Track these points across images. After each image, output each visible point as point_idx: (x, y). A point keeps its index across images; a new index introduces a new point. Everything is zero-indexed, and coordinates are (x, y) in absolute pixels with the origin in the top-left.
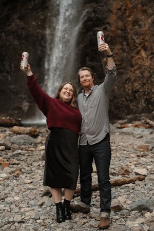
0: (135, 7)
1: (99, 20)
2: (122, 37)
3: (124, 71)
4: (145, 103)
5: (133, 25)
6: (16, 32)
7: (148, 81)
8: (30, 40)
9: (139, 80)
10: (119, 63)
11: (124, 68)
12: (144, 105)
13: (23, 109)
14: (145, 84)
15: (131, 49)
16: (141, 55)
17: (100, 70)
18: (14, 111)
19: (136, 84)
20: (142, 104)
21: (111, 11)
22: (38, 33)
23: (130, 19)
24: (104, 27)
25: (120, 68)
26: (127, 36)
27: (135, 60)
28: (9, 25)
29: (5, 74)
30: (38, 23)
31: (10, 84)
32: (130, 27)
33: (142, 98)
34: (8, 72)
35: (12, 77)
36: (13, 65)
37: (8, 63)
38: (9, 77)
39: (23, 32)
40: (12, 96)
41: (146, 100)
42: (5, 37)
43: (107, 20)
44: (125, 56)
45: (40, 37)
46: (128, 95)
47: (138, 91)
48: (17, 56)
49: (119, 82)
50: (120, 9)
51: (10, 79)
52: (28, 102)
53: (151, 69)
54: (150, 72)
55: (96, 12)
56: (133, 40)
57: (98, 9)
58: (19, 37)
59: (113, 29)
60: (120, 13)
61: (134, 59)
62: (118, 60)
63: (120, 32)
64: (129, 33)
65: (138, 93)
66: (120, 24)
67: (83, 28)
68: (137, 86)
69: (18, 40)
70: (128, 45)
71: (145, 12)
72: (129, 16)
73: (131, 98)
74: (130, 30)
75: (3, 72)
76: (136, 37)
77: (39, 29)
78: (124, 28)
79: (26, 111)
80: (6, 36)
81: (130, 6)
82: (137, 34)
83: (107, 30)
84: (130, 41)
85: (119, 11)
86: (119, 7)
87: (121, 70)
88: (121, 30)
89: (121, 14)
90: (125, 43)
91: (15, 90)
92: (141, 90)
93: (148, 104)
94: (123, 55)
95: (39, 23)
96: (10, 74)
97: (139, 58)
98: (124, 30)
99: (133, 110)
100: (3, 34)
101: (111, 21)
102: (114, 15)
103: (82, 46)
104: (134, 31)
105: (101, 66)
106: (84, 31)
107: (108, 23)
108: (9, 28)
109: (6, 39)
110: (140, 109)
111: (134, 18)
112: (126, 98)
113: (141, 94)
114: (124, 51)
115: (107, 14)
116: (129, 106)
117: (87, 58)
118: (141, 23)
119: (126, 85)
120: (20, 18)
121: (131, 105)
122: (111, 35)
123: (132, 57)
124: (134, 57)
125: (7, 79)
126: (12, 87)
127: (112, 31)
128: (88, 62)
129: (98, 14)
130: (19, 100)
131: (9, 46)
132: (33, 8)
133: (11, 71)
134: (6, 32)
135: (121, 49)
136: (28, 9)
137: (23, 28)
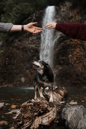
2: (80, 45)
6: (17, 46)
8: (24, 50)
11: (83, 59)
13: (22, 81)
17: (67, 61)
18: (17, 82)
22: (29, 46)
26: (83, 44)
28: (14, 44)
29: (11, 65)
31: (14, 70)
35: (15, 67)
36: (15, 61)
37: (13, 60)
38: (14, 66)
39: (21, 47)
40: (15, 75)
45: (30, 48)
48: (18, 57)
49: (81, 66)
52: (24, 78)
58: (18, 49)
62: (79, 55)
63: (79, 42)
75: (10, 64)
77: (30, 44)
79: (24, 82)
80: (12, 48)
83: (72, 42)
87: (81, 60)
90: (82, 48)
91: (17, 72)
94: (81, 53)
96: (14, 65)
98: (81, 41)
100: (11, 48)
103: (57, 50)
105: (68, 59)
117: (60, 55)
120: (19, 41)
122: (75, 43)
125: (13, 68)
126: (15, 71)
128: (60, 57)
130: (19, 77)
131: (14, 52)
132: (26, 36)
133: (15, 64)
134: (12, 47)
135: (80, 50)
136: (23, 37)
137: (21, 45)
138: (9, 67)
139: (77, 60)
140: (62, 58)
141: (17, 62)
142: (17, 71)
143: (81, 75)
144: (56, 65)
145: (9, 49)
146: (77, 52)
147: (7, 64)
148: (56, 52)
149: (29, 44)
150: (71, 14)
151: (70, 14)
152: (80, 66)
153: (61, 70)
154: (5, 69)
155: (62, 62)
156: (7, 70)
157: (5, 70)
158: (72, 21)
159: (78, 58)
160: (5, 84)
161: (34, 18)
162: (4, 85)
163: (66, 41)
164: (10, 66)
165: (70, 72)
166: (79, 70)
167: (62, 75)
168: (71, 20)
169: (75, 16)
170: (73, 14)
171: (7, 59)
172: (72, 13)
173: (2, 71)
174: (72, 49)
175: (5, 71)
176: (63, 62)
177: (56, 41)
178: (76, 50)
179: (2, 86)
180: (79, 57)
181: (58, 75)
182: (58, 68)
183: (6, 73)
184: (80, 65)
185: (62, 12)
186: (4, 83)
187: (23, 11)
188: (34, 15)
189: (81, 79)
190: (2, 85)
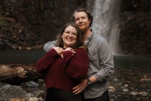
17: (146, 3)
29: (49, 11)
31: (54, 19)
35: (55, 14)
36: (56, 4)
37: (52, 2)
38: (53, 13)
40: (56, 29)
51: (53, 15)
75: (48, 9)
91: (58, 24)
96: (54, 11)
125: (51, 16)
126: (55, 21)
133: (55, 9)
138: (46, 14)
141: (58, 5)
142: (60, 22)
144: (124, 12)
147: (42, 8)
153: (130, 22)
154: (40, 17)
155: (135, 6)
156: (43, 20)
157: (39, 19)
160: (39, 44)
162: (37, 46)
165: (145, 26)
167: (131, 31)
173: (36, 22)
175: (40, 21)
176: (138, 4)
179: (34, 48)
181: (124, 30)
182: (127, 17)
183: (40, 25)
186: (37, 43)
190: (34, 45)
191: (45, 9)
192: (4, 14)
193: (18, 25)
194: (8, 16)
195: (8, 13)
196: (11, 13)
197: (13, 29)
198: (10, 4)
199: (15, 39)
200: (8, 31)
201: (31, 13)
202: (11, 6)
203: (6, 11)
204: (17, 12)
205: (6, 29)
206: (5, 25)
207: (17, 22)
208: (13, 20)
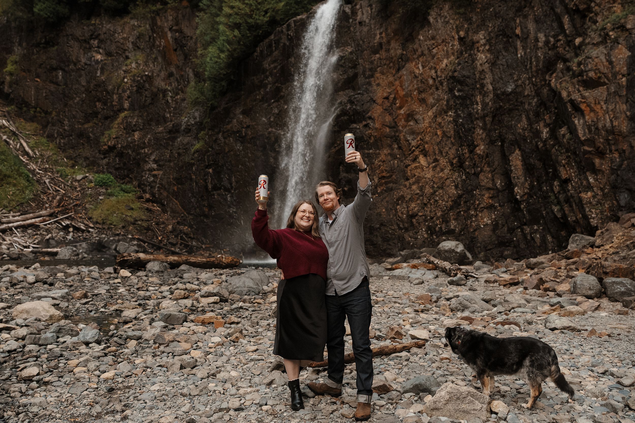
0: (409, 95)
1: (356, 112)
2: (391, 138)
3: (394, 185)
4: (427, 233)
5: (407, 120)
6: (238, 132)
7: (430, 200)
8: (258, 142)
9: (418, 198)
10: (388, 175)
11: (395, 182)
12: (426, 236)
14: (425, 204)
15: (404, 155)
16: (419, 163)
19: (413, 205)
20: (423, 234)
21: (374, 101)
22: (270, 133)
23: (402, 112)
24: (364, 123)
25: (390, 182)
26: (398, 136)
27: (410, 170)
28: (229, 122)
29: (222, 191)
30: (270, 118)
31: (229, 207)
32: (402, 122)
33: (422, 225)
34: (227, 190)
35: (232, 197)
36: (234, 180)
37: (227, 176)
38: (229, 196)
39: (249, 132)
41: (429, 228)
42: (223, 140)
43: (369, 114)
44: (396, 166)
45: (273, 139)
46: (402, 221)
47: (417, 215)
48: (240, 166)
49: (387, 202)
50: (387, 98)
51: (229, 199)
53: (434, 182)
54: (433, 187)
55: (354, 102)
56: (408, 141)
57: (355, 98)
58: (243, 139)
59: (377, 125)
60: (387, 104)
61: (409, 168)
62: (386, 170)
63: (388, 130)
64: (401, 132)
65: (417, 218)
66: (388, 119)
67: (334, 126)
68: (415, 207)
69: (242, 143)
70: (400, 148)
71: (423, 101)
72: (400, 108)
73: (406, 225)
74: (402, 127)
75: (220, 189)
76: (412, 137)
77: (271, 127)
78: (393, 124)
80: (225, 138)
81: (402, 93)
82: (413, 132)
83: (370, 128)
84: (403, 142)
85: (386, 101)
86: (385, 95)
87: (391, 185)
88: (390, 127)
89: (389, 105)
90: (396, 146)
92: (420, 214)
93: (432, 234)
94: (394, 163)
95: (272, 119)
96: (230, 191)
97: (416, 168)
98: (394, 126)
99: (409, 243)
100: (220, 136)
101: (375, 115)
102: (378, 107)
103: (334, 150)
104: (408, 128)
106: (337, 129)
107: (370, 118)
108: (229, 127)
109: (225, 142)
110: (420, 242)
111: (408, 110)
112: (398, 225)
113: (421, 220)
114: (394, 157)
115: (369, 104)
116: (403, 237)
118: (417, 117)
119: (398, 207)
120: (244, 113)
121: (406, 236)
122: (376, 134)
123: (407, 167)
124: (409, 165)
125: (226, 200)
127: (376, 129)
128: (341, 173)
129: (356, 105)
131: (229, 152)
132: (263, 98)
133: (232, 187)
134: (224, 132)
135: (390, 154)
136: (255, 100)
137: (248, 127)
138: (216, 196)
139: (381, 185)
140: (345, 174)
141: (237, 182)
143: (380, 229)
145: (215, 141)
146: (380, 161)
147: (210, 186)
148: (329, 157)
149: (270, 124)
150: (378, 36)
151: (375, 35)
152: (384, 203)
154: (206, 203)
156: (210, 207)
157: (204, 206)
158: (380, 59)
159: (383, 177)
161: (284, 38)
163: (355, 125)
164: (218, 195)
166: (379, 214)
168: (378, 56)
169: (389, 42)
170: (383, 35)
171: (211, 170)
172: (381, 34)
174: (371, 151)
175: (206, 210)
177: (332, 123)
178: (379, 154)
180: (384, 174)
183: (206, 216)
184: (385, 198)
185: (358, 26)
187: (251, 16)
188: (284, 30)
189: (375, 239)
191: (215, 188)
192: (141, 197)
193: (166, 216)
194: (148, 201)
195: (148, 196)
196: (153, 195)
197: (157, 224)
198: (152, 179)
199: (161, 241)
200: (148, 229)
201: (190, 195)
202: (154, 181)
203: (145, 192)
204: (165, 194)
205: (145, 224)
206: (144, 217)
207: (164, 211)
208: (156, 208)
